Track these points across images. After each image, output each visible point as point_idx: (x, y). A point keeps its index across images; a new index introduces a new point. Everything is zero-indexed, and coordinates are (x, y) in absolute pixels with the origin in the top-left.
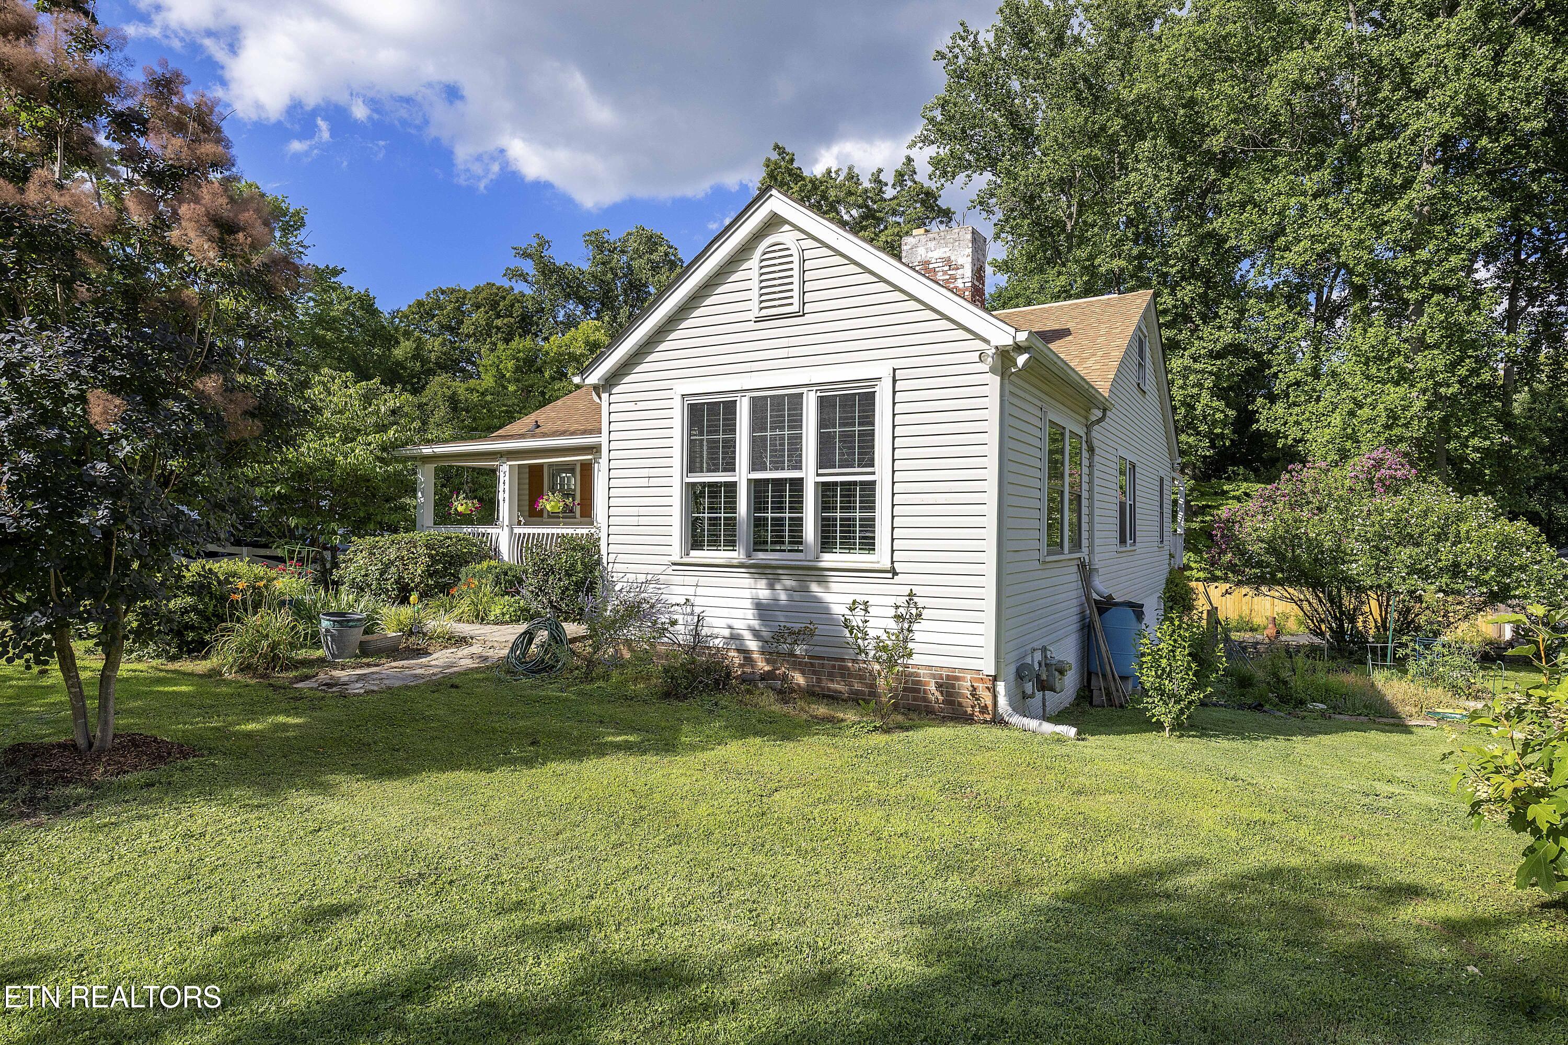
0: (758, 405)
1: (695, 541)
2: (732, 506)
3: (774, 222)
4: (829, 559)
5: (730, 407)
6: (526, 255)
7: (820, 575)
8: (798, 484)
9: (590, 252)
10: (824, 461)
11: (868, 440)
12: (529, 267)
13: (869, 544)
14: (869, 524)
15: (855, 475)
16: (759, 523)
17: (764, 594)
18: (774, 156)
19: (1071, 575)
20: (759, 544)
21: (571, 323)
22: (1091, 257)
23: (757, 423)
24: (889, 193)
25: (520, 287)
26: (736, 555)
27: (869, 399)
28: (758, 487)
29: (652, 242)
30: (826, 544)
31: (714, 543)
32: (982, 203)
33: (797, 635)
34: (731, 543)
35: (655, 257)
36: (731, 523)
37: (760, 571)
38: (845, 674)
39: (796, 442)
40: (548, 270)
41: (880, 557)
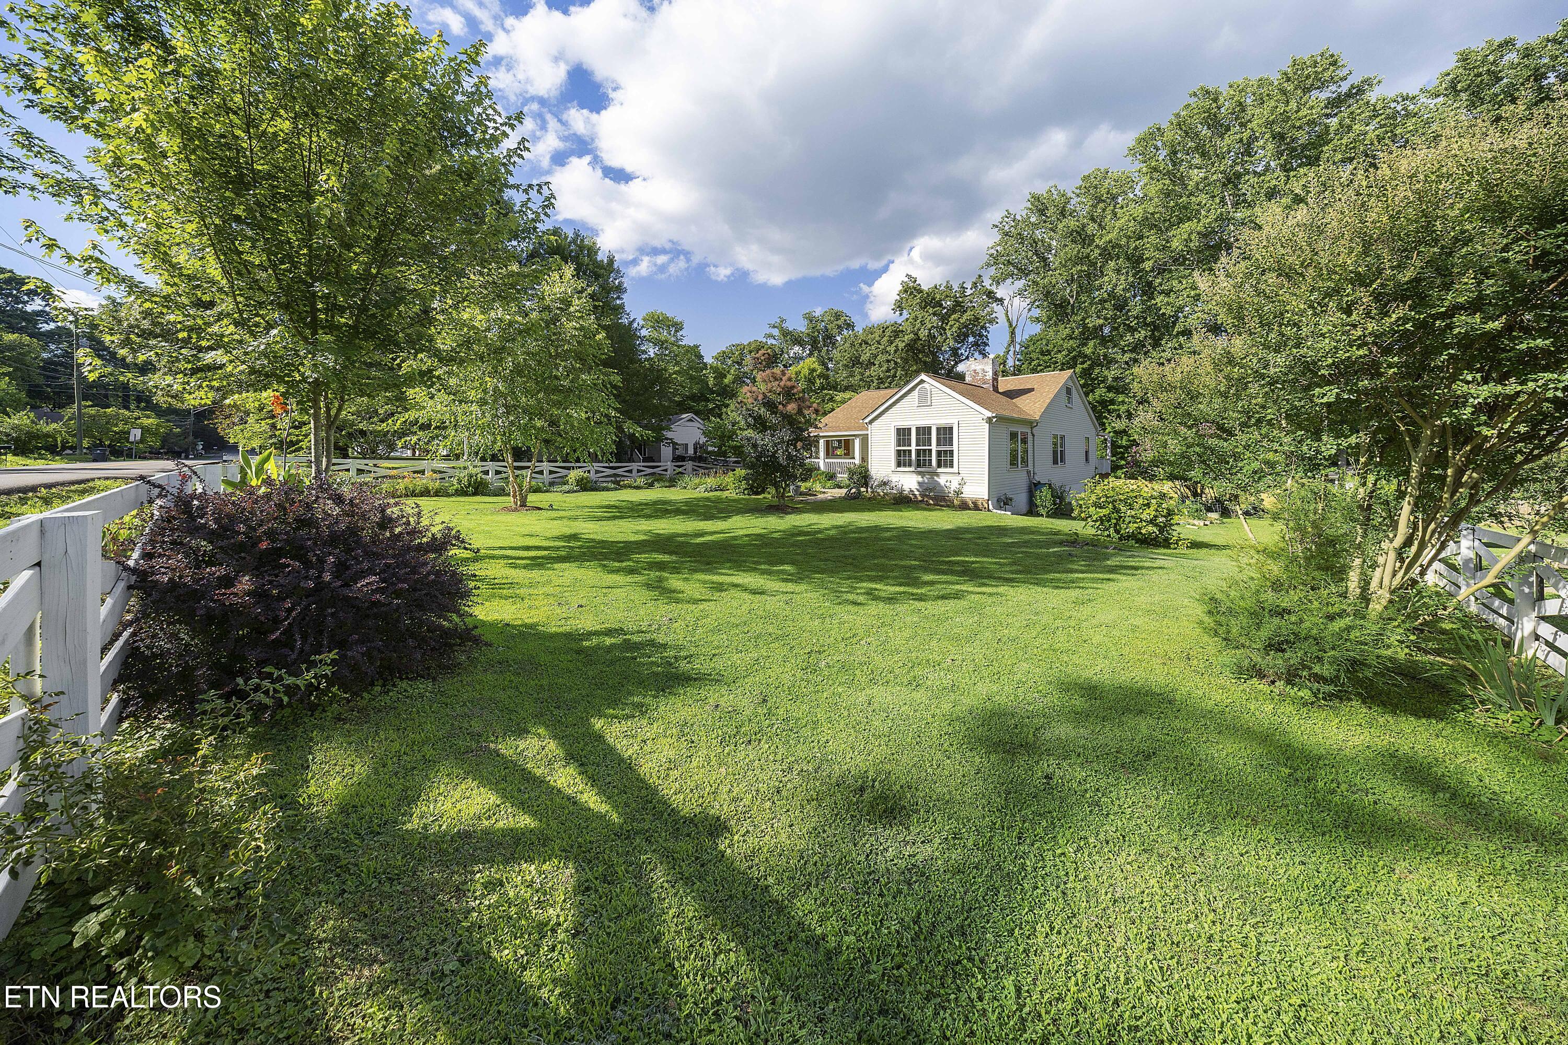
0: (918, 429)
1: (899, 465)
2: (910, 456)
3: (922, 381)
4: (939, 470)
5: (910, 429)
6: (774, 327)
7: (937, 475)
8: (930, 451)
9: (806, 322)
10: (938, 444)
11: (951, 439)
12: (776, 332)
13: (952, 466)
14: (952, 461)
15: (947, 448)
16: (919, 461)
17: (920, 479)
18: (906, 279)
19: (1024, 474)
20: (919, 465)
21: (798, 359)
22: (1084, 319)
23: (918, 434)
24: (969, 292)
25: (771, 341)
26: (912, 469)
27: (951, 429)
28: (918, 452)
29: (838, 316)
30: (939, 466)
31: (905, 465)
32: (1020, 293)
33: (931, 490)
34: (910, 465)
35: (839, 322)
36: (910, 461)
37: (919, 473)
38: (945, 500)
39: (930, 439)
40: (785, 333)
41: (955, 469)
